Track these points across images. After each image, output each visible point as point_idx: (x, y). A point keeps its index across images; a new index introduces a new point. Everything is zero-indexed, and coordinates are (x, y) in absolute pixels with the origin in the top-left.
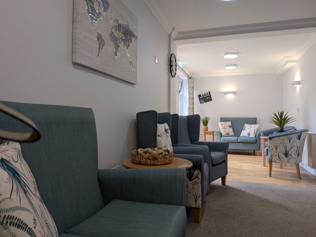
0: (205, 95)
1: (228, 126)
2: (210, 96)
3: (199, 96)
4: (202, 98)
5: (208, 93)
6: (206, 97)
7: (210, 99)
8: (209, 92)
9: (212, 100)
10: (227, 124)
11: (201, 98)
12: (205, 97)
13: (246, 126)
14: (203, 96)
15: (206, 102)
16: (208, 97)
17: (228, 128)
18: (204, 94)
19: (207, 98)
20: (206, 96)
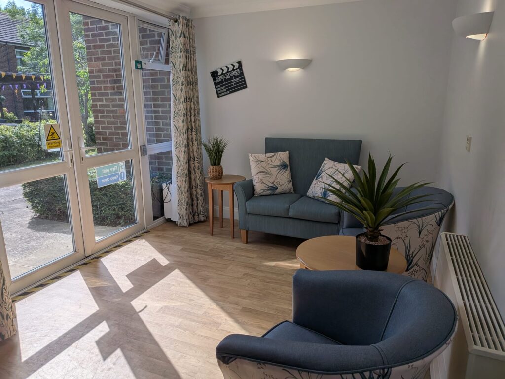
0: (228, 71)
1: (275, 167)
2: (242, 74)
3: (214, 74)
4: (221, 80)
5: (237, 65)
6: (231, 78)
7: (242, 85)
8: (240, 63)
9: (246, 87)
10: (273, 159)
11: (218, 80)
12: (228, 77)
13: (328, 165)
14: (222, 74)
15: (230, 93)
16: (236, 77)
17: (275, 171)
18: (225, 70)
19: (234, 81)
20: (232, 74)
